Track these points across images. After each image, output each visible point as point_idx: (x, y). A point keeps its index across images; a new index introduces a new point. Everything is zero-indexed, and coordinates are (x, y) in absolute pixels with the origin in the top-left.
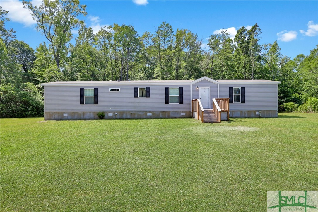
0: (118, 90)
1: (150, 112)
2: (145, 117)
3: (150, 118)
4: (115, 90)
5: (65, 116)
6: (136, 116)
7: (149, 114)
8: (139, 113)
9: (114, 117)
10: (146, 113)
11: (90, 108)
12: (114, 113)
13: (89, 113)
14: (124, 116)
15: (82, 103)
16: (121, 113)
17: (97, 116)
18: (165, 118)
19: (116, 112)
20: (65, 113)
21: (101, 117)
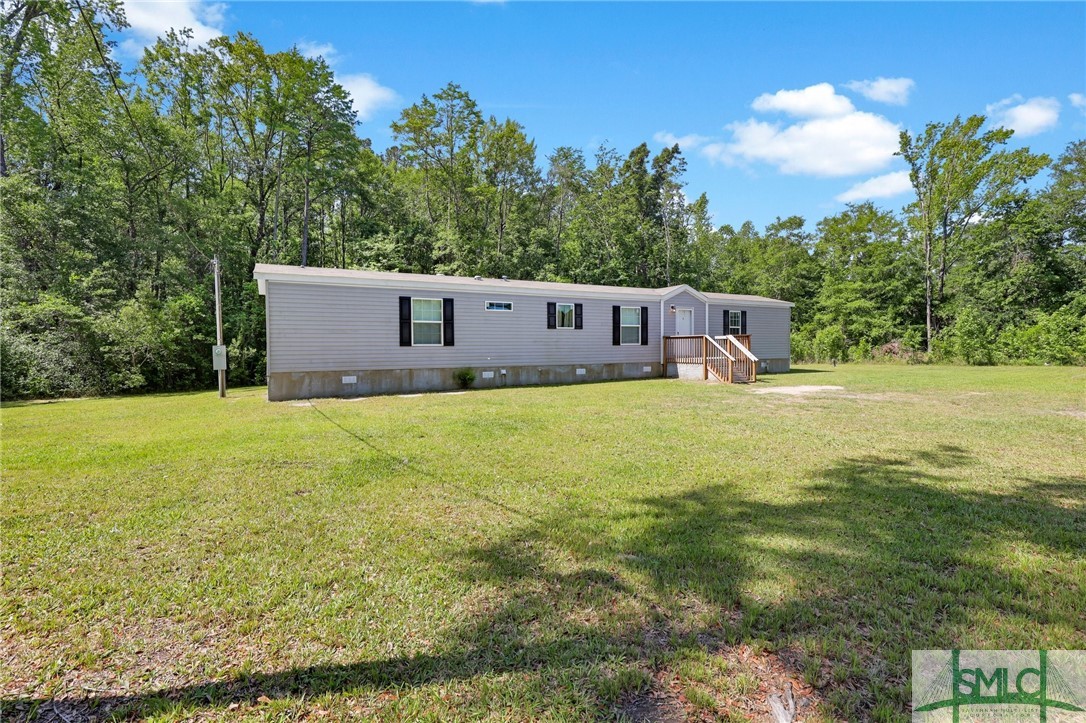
0: (508, 306)
1: (582, 366)
2: (571, 379)
3: (583, 381)
4: (499, 306)
5: (347, 384)
6: (551, 377)
7: (581, 372)
8: (558, 370)
9: (498, 381)
10: (574, 367)
11: (429, 355)
12: (497, 370)
13: (426, 373)
14: (523, 378)
15: (405, 341)
16: (516, 370)
17: (450, 382)
18: (612, 380)
19: (503, 368)
20: (347, 373)
21: (464, 381)
